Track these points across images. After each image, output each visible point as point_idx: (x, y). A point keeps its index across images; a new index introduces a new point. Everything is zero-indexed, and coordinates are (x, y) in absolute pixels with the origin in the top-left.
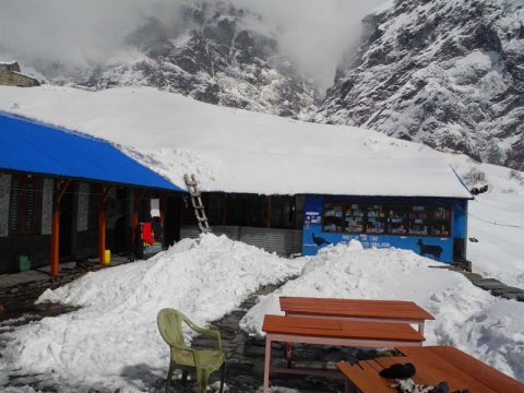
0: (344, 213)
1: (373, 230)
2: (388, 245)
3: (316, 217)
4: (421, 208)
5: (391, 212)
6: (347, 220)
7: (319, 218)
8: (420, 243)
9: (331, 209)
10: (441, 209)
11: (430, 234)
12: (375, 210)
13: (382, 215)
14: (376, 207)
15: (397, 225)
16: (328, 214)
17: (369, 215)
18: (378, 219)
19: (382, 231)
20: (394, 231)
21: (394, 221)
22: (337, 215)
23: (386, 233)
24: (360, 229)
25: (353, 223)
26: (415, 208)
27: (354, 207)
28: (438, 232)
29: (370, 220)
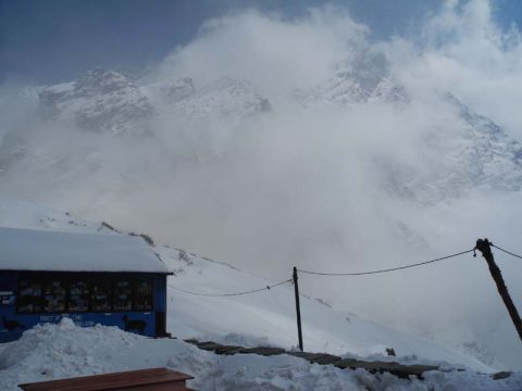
0: (43, 292)
1: (76, 309)
2: (92, 323)
3: (8, 297)
4: (126, 284)
5: (96, 289)
6: (47, 298)
7: (12, 298)
8: (125, 319)
9: (25, 287)
10: (144, 284)
11: (134, 309)
12: (79, 287)
13: (86, 292)
14: (80, 284)
15: (100, 303)
16: (25, 293)
17: (73, 292)
18: (82, 296)
19: (86, 308)
20: (98, 308)
21: (98, 297)
22: (35, 294)
23: (90, 310)
24: (62, 308)
25: (53, 302)
26: (120, 284)
27: (57, 284)
28: (142, 307)
29: (73, 298)
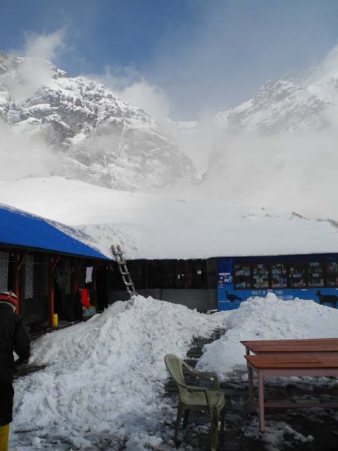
0: (252, 272)
1: (278, 285)
2: (291, 297)
3: (228, 276)
4: (317, 264)
5: (292, 269)
6: (255, 277)
7: (231, 278)
8: (319, 294)
9: (240, 269)
10: (334, 264)
11: (326, 285)
12: (278, 268)
13: (284, 272)
14: (279, 265)
15: (297, 280)
16: (239, 273)
17: (274, 272)
18: (282, 276)
19: (285, 285)
20: (296, 285)
21: (294, 276)
22: (246, 274)
23: (289, 287)
24: (266, 285)
25: (259, 280)
26: (311, 264)
27: (260, 266)
28: (333, 284)
29: (274, 277)
